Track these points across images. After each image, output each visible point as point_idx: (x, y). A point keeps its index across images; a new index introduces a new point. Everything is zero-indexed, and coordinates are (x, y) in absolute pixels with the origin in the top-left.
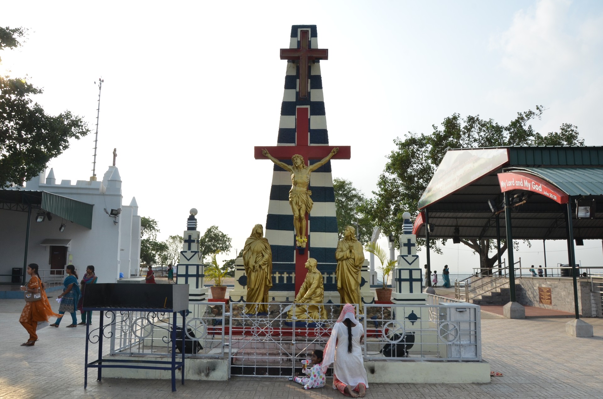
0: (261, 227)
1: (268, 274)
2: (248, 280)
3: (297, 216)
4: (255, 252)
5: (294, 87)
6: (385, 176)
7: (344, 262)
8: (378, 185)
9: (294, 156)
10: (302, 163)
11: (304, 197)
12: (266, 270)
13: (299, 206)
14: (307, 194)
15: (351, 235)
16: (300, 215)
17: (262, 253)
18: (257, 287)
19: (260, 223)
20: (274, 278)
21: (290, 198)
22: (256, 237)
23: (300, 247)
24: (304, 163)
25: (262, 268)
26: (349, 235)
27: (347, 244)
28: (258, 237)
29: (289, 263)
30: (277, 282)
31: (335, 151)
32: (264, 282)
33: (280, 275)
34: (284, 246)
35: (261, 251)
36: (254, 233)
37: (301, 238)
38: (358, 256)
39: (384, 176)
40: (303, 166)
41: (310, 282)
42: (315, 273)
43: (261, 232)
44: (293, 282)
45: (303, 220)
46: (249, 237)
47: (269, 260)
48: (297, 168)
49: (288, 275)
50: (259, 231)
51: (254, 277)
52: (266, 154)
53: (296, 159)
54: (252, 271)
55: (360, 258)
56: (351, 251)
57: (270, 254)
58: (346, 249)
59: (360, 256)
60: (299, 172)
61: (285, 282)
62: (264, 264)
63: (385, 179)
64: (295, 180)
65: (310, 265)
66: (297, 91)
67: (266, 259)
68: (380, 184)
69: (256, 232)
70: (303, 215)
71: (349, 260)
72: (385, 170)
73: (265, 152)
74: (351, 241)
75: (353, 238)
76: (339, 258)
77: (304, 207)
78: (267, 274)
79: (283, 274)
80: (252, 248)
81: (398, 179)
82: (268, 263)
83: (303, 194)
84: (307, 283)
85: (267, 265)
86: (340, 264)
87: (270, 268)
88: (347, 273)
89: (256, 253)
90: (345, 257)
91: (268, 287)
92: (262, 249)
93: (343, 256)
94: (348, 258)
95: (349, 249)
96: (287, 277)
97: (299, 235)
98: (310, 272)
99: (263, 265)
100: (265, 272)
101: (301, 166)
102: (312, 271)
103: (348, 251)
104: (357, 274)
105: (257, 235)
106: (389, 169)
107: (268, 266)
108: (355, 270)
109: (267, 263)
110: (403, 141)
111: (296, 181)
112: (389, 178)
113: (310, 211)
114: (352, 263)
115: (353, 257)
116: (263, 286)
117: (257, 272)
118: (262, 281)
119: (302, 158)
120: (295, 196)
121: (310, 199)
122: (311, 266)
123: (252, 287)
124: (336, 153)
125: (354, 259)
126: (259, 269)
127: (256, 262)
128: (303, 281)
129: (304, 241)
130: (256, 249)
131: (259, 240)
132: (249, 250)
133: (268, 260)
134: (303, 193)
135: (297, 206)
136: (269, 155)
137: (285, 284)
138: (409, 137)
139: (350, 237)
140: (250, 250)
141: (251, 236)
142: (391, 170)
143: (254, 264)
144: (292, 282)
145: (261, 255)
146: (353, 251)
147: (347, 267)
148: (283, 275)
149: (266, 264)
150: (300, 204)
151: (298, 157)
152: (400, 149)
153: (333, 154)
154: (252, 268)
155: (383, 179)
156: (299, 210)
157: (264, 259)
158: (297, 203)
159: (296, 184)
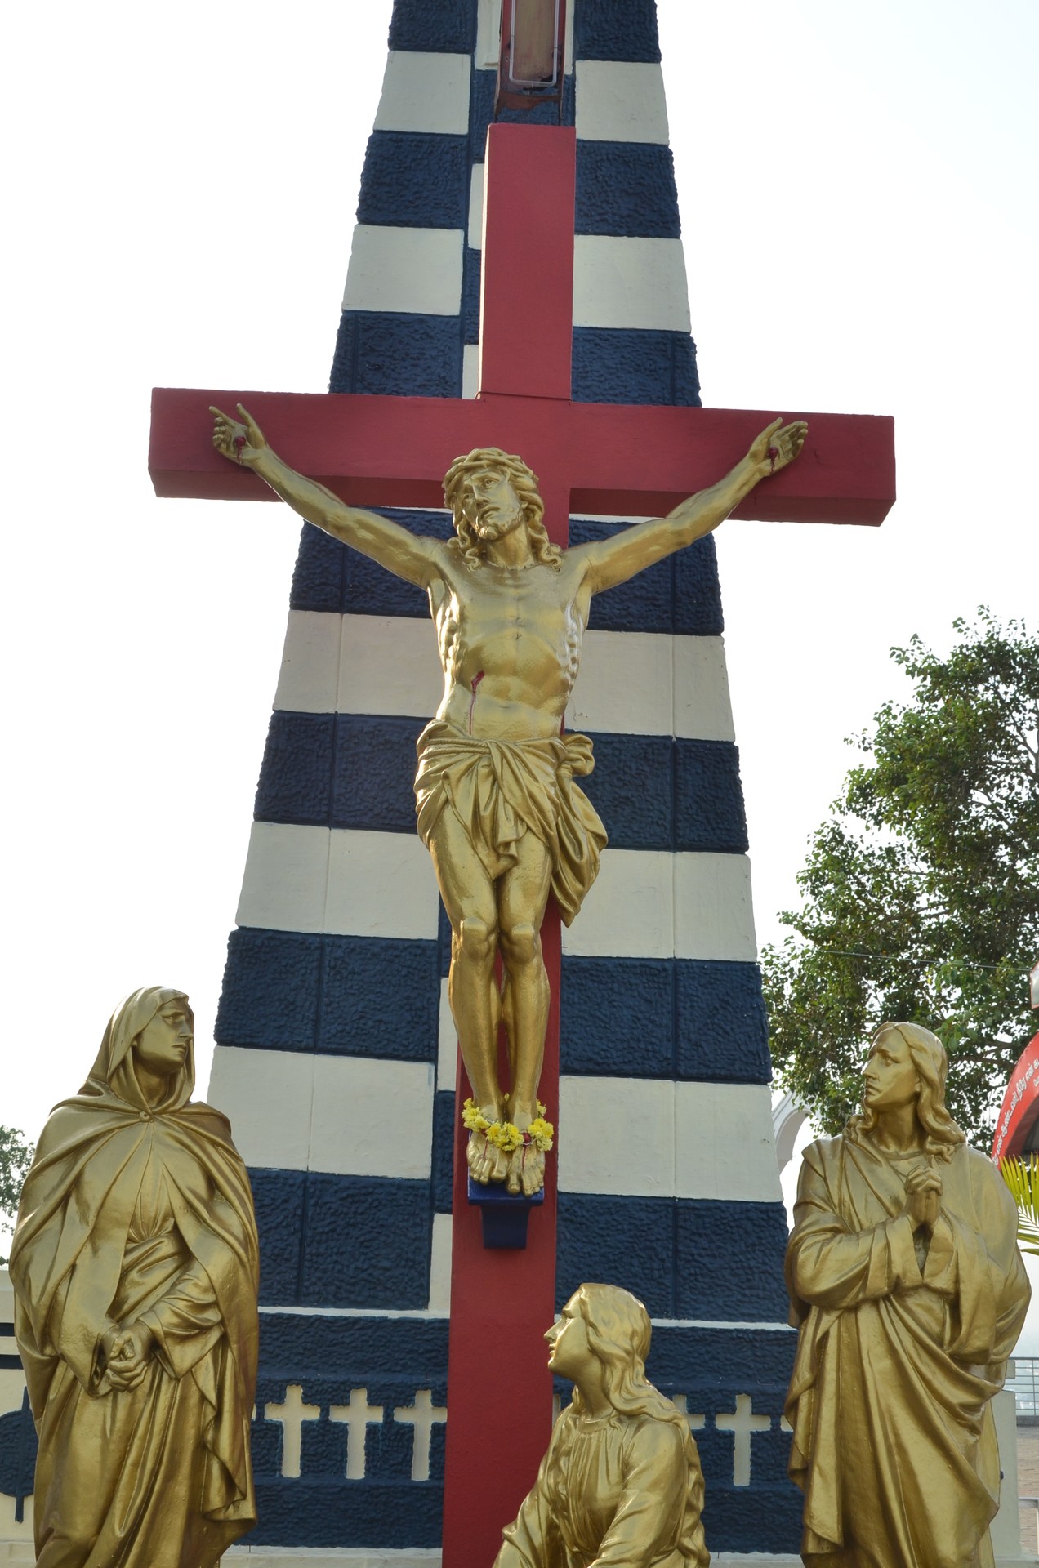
0: (177, 1009)
1: (218, 1418)
2: (44, 1464)
3: (482, 928)
4: (118, 1223)
5: (463, 42)
6: (842, 837)
7: (867, 1318)
8: (804, 880)
9: (466, 460)
10: (528, 514)
11: (542, 782)
12: (206, 1381)
13: (499, 849)
14: (559, 759)
15: (917, 1097)
16: (501, 929)
17: (176, 1232)
18: (120, 1534)
19: (171, 984)
20: (267, 1439)
21: (426, 783)
22: (133, 1099)
23: (497, 1186)
24: (538, 516)
25: (167, 1358)
26: (903, 1093)
27: (884, 1171)
28: (151, 1093)
29: (394, 1314)
30: (292, 1467)
31: (776, 443)
32: (181, 1489)
33: (314, 1414)
34: (354, 1180)
35: (171, 1213)
36: (115, 1061)
37: (506, 1115)
38: (988, 1274)
39: (838, 837)
40: (535, 545)
41: (585, 1497)
42: (633, 1418)
43: (174, 1055)
44: (421, 1472)
45: (523, 961)
46: (72, 1093)
47: (234, 1291)
48: (484, 549)
49: (377, 1416)
50: (162, 1045)
51: (97, 1442)
52: (240, 443)
53: (485, 483)
54: (81, 1390)
55: (998, 1288)
56: (923, 1233)
57: (246, 1243)
58: (879, 1216)
59: (998, 1275)
60: (499, 581)
61: (356, 1469)
62: (188, 1324)
63: (845, 852)
64: (472, 642)
65: (594, 1351)
66: (479, 66)
67: (211, 1288)
68: (814, 879)
69: (136, 1051)
70: (525, 928)
71: (911, 1302)
72: (844, 803)
73: (239, 430)
74: (914, 1148)
75: (930, 1119)
76: (825, 1284)
77: (534, 857)
78: (210, 1413)
79: (344, 1402)
80: (93, 1191)
81: (908, 855)
82: (222, 1323)
83: (530, 760)
84: (557, 1504)
85: (214, 1336)
86: (826, 1335)
87: (242, 1358)
88: (887, 1417)
89: (122, 1234)
90: (877, 1283)
91: (219, 1523)
92: (178, 1203)
93: (863, 1274)
94: (897, 1290)
95: (912, 1209)
96: (372, 1429)
97: (491, 1088)
98: (592, 1404)
99: (183, 1340)
100: (194, 1400)
101: (521, 537)
102: (615, 1397)
103: (902, 1232)
104: (974, 1430)
105: (139, 1081)
106: (865, 796)
107: (224, 1340)
108: (957, 1396)
109: (212, 1316)
110: (944, 658)
111: (478, 651)
112: (862, 847)
113: (581, 895)
114: (936, 1328)
115: (943, 1282)
116: (176, 1522)
117: (124, 1399)
118: (170, 1477)
119: (528, 481)
120: (470, 768)
121: (582, 805)
122: (605, 1360)
123: (81, 1527)
124: (781, 462)
125: (953, 1302)
126: (144, 1376)
127: (117, 1311)
128: (528, 1482)
129: (528, 1137)
130: (125, 1197)
131: (153, 1117)
132: (64, 1202)
133: (223, 1298)
134: (534, 749)
135: (484, 852)
136: (265, 459)
137: (356, 1486)
138: (977, 636)
139: (907, 1114)
140: (72, 1203)
141: (87, 1089)
142: (872, 804)
143: (101, 1326)
144: (408, 1473)
145: (167, 1247)
146: (940, 1228)
147: (887, 1363)
148: (337, 1415)
149: (204, 1330)
150: (507, 831)
151: (496, 465)
152: (922, 701)
153: (766, 467)
154: (83, 1359)
155: (832, 849)
156: (499, 884)
157: (194, 1288)
158: (481, 829)
159: (481, 675)
